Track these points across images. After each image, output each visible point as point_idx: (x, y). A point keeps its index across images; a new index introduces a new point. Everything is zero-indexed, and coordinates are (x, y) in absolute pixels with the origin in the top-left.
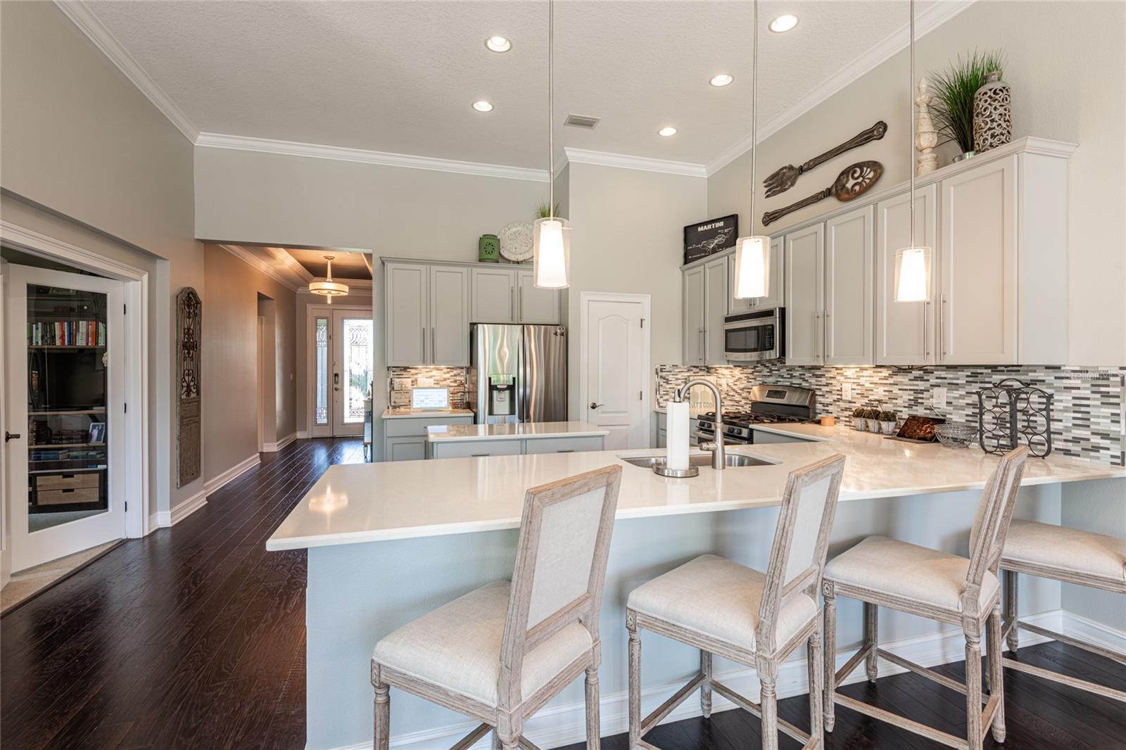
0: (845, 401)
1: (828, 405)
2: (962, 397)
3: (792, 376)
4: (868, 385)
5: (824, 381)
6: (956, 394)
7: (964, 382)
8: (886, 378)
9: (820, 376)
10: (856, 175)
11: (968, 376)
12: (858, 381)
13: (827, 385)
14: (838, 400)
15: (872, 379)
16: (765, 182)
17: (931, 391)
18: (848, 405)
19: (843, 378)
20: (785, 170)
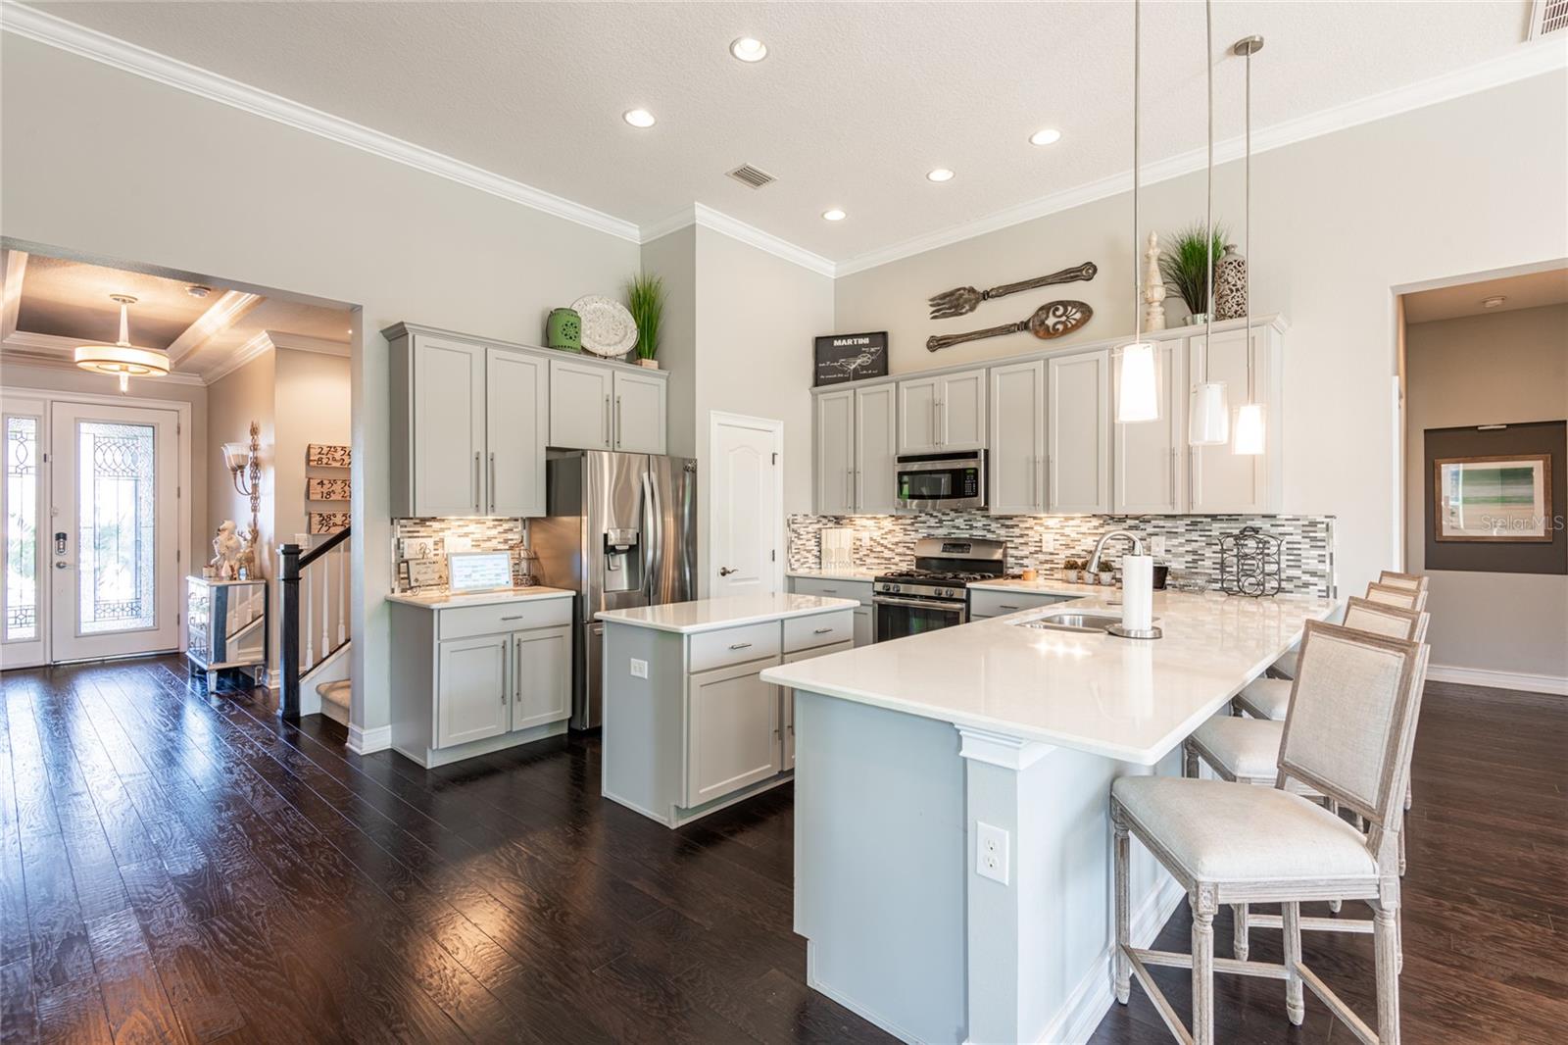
0: (1046, 553)
1: (1022, 558)
2: (1181, 545)
3: (972, 527)
4: (1074, 535)
5: (1017, 532)
6: (1175, 542)
7: (1183, 530)
8: (1096, 528)
9: (1012, 527)
10: (1058, 313)
11: (1187, 525)
12: (1062, 531)
13: (1022, 536)
14: (1036, 552)
15: (1078, 529)
16: (932, 300)
17: (1148, 540)
18: (1049, 557)
19: (1043, 528)
20: (962, 291)
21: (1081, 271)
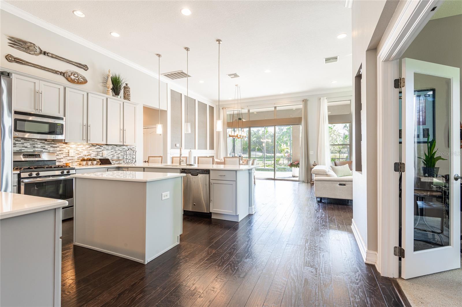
0: (70, 157)
1: (60, 159)
2: (110, 153)
3: (34, 147)
4: (81, 150)
5: (58, 149)
6: (108, 152)
7: (110, 149)
8: (88, 148)
9: (56, 147)
10: (75, 76)
12: (77, 149)
13: (60, 151)
14: (66, 156)
17: (102, 151)
18: (71, 158)
19: (69, 148)
21: (84, 66)
